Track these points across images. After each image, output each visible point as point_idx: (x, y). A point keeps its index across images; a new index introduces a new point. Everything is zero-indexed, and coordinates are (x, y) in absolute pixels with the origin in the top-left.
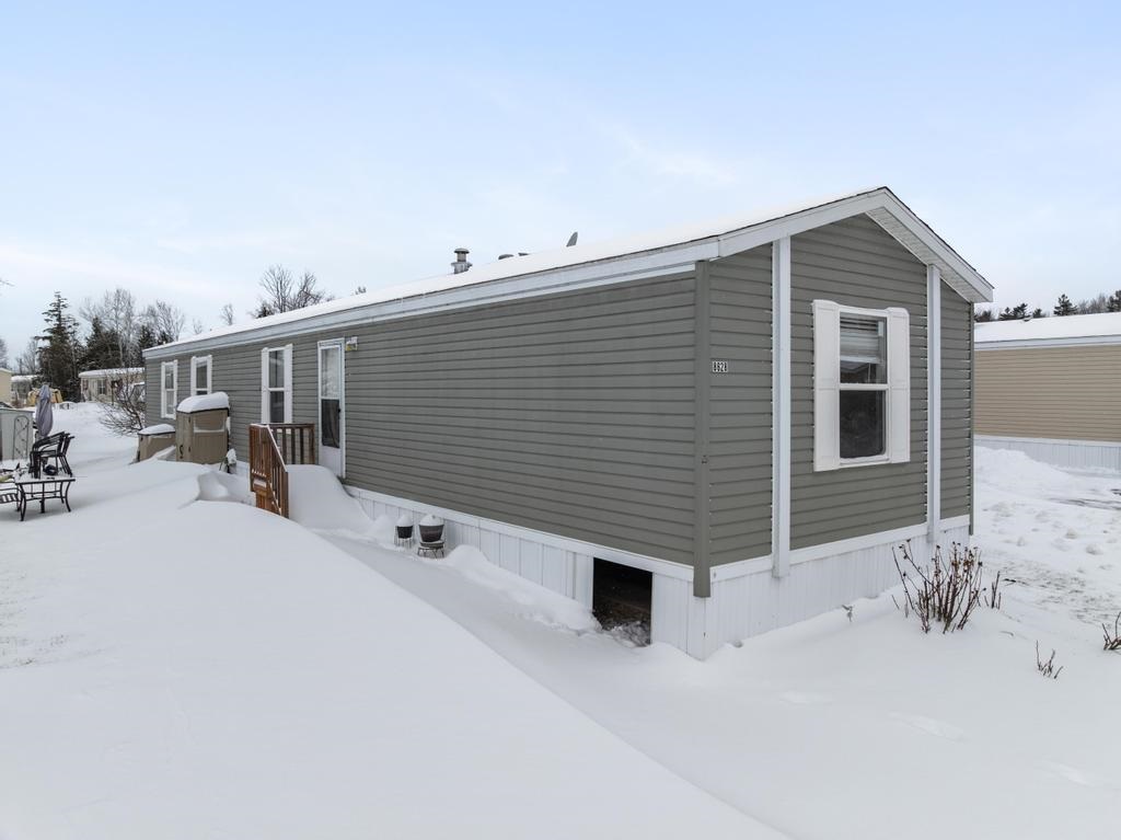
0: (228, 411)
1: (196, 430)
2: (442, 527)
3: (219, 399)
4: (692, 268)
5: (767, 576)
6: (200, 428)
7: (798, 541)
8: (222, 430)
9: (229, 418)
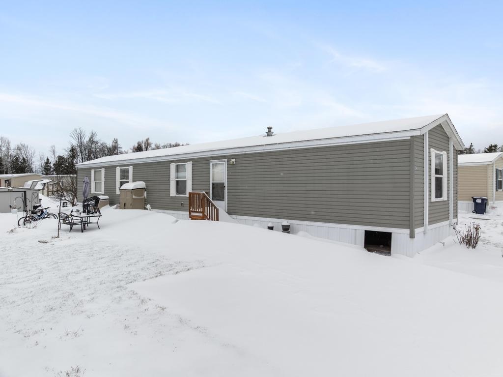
0: (145, 189)
1: (134, 197)
2: (289, 226)
3: (141, 184)
4: (409, 138)
5: (423, 233)
6: (135, 196)
7: (430, 222)
8: (143, 197)
9: (145, 192)
